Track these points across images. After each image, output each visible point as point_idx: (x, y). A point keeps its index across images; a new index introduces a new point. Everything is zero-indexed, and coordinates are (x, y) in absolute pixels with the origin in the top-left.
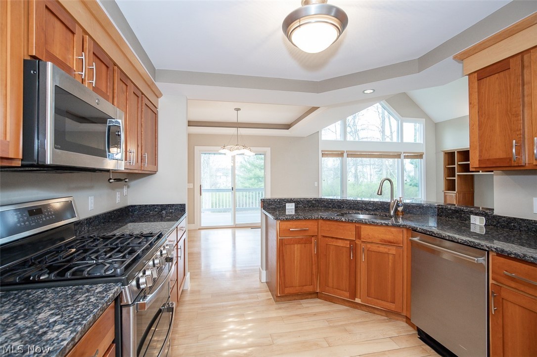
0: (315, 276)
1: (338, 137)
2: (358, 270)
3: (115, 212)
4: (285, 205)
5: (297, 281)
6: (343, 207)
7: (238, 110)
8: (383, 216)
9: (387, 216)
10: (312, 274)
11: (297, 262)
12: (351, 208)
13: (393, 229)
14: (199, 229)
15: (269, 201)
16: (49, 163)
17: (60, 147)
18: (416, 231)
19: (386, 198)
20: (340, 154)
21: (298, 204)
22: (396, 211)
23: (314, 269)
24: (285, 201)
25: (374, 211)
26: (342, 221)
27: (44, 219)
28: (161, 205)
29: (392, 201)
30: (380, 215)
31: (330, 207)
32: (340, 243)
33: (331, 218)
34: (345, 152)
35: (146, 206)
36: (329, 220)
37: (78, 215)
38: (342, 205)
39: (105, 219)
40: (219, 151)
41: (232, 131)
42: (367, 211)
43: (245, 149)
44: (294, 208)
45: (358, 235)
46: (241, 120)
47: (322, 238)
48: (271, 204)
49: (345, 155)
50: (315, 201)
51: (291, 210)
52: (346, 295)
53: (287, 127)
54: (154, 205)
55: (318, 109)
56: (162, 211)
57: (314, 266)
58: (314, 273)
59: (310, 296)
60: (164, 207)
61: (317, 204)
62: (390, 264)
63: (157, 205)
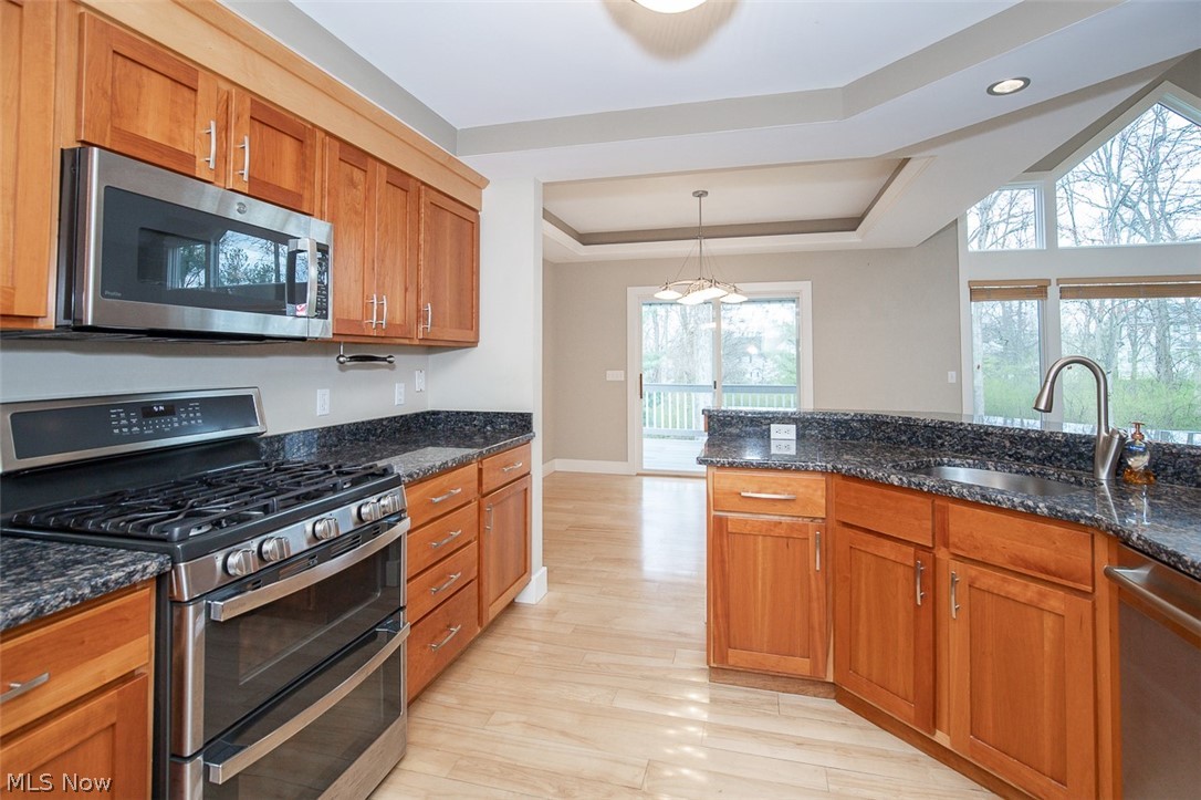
0: (817, 634)
1: (1030, 239)
2: (943, 646)
3: (385, 423)
4: (769, 430)
5: (765, 639)
6: (942, 445)
7: (700, 194)
8: (1067, 482)
9: (1080, 484)
10: (811, 628)
11: (764, 584)
12: (965, 447)
13: (1055, 529)
14: (638, 475)
15: (725, 417)
16: (90, 324)
17: (119, 295)
18: (1126, 543)
19: (1078, 423)
20: (1038, 290)
21: (805, 428)
22: (1120, 467)
23: (815, 613)
24: (766, 418)
25: (1042, 462)
26: (892, 485)
27: (176, 425)
28: (485, 413)
29: (1104, 433)
30: (1059, 478)
31: (903, 442)
32: (887, 550)
33: (861, 472)
34: (1054, 282)
35: (458, 413)
36: (855, 478)
37: (263, 422)
38: (939, 437)
39: (355, 434)
40: (656, 296)
41: (687, 247)
42: (1018, 459)
43: (713, 288)
44: (794, 438)
45: (942, 534)
46: (708, 220)
47: (840, 528)
48: (730, 424)
49: (1053, 291)
50: (861, 421)
51: (784, 443)
52: (906, 712)
53: (851, 223)
54: (471, 413)
55: (909, 164)
56: (486, 425)
57: (815, 605)
58: (817, 627)
59: (811, 688)
60: (491, 418)
61: (866, 432)
62: (1047, 647)
63: (478, 413)
